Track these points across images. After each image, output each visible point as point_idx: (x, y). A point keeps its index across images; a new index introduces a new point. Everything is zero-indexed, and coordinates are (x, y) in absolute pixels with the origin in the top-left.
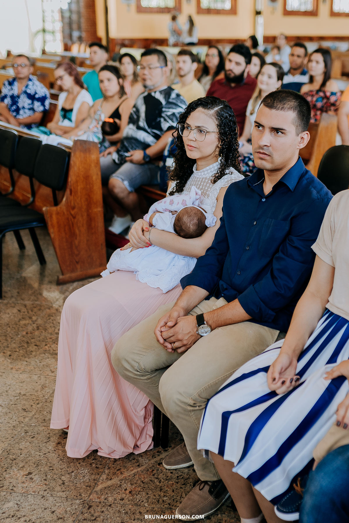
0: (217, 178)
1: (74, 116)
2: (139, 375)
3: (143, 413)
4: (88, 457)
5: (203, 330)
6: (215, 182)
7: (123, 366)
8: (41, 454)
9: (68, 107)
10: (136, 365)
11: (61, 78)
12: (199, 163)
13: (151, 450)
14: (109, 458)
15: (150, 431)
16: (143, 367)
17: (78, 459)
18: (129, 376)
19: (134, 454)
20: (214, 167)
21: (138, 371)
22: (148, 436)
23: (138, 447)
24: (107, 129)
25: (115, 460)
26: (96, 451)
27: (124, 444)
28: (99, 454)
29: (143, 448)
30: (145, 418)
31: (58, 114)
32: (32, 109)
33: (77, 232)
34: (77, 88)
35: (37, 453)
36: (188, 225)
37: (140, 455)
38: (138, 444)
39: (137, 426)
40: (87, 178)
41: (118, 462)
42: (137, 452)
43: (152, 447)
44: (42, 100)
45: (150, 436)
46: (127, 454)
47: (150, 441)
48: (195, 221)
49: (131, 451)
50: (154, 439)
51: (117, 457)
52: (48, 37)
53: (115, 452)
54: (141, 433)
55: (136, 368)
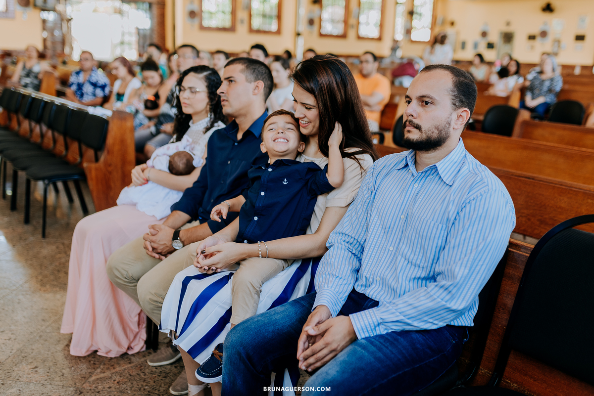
0: (208, 129)
1: (125, 98)
2: (127, 282)
3: (136, 319)
4: (89, 356)
5: (176, 244)
6: (206, 132)
7: (114, 273)
8: (49, 353)
9: (121, 92)
10: (125, 273)
11: (116, 68)
12: (194, 118)
13: (143, 351)
14: (106, 357)
15: (143, 335)
16: (131, 275)
17: (79, 357)
18: (119, 282)
19: (128, 354)
20: (205, 121)
21: (126, 278)
22: (141, 340)
23: (132, 348)
24: (149, 104)
25: (111, 358)
26: (96, 351)
27: (119, 344)
28: (98, 353)
29: (136, 349)
30: (139, 324)
31: (114, 98)
32: (94, 95)
33: (112, 185)
34: (129, 77)
35: (47, 352)
36: (178, 163)
37: (133, 355)
38: (132, 345)
39: (132, 330)
40: (123, 141)
41: (113, 360)
42: (130, 352)
43: (144, 349)
44: (103, 87)
45: (143, 340)
46: (121, 353)
47: (142, 343)
48: (184, 161)
49: (124, 351)
50: (146, 342)
51: (113, 356)
52: (126, 47)
53: (112, 352)
54: (135, 337)
55: (125, 276)
